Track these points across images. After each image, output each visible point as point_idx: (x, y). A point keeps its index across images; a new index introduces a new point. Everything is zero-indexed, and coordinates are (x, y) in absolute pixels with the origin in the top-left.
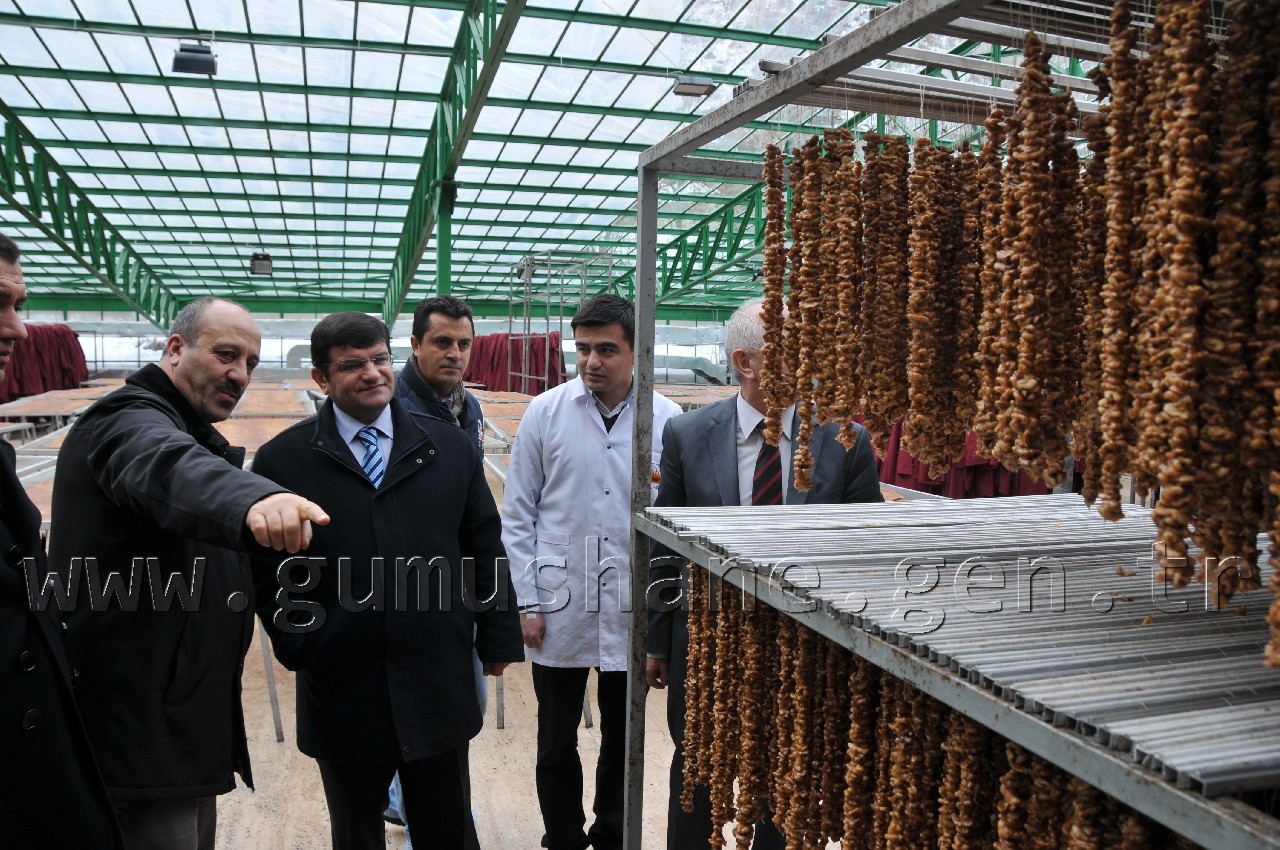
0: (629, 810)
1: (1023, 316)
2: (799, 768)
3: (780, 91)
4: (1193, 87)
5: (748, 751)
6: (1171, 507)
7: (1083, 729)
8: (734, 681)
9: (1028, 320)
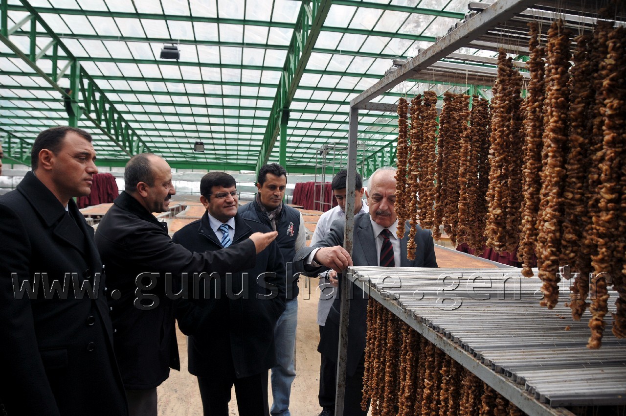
0: (337, 408)
1: (496, 180)
2: (407, 391)
3: (402, 74)
4: (557, 76)
5: (388, 382)
6: (546, 271)
7: (507, 374)
8: (384, 349)
9: (498, 182)
